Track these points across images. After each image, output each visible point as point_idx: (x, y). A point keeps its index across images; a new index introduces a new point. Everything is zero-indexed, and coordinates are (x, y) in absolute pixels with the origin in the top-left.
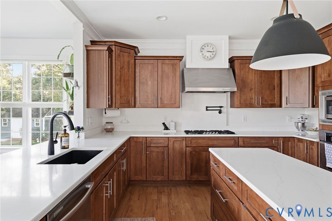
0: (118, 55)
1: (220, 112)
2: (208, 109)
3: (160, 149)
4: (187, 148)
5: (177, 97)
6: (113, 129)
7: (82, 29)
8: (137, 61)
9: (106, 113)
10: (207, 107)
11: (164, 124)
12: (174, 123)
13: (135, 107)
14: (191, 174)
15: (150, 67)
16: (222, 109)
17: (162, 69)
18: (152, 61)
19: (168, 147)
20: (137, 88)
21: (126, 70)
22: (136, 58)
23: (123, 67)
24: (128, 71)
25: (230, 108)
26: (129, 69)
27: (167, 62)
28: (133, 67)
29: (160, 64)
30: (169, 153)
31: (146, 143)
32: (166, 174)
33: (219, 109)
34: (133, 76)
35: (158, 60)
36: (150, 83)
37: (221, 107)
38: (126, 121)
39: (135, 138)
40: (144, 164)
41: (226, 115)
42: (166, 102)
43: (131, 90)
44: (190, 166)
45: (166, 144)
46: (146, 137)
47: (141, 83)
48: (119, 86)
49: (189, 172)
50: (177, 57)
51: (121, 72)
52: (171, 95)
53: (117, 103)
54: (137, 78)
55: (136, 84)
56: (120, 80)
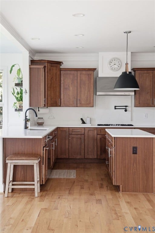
0: (49, 69)
1: (126, 111)
2: (116, 108)
3: (79, 136)
4: (98, 135)
5: (92, 99)
6: (43, 123)
7: (28, 55)
8: (62, 72)
9: (39, 111)
10: (115, 107)
11: (82, 119)
12: (90, 119)
13: (60, 106)
14: (101, 155)
15: (71, 77)
16: (127, 108)
17: (80, 77)
18: (73, 72)
19: (84, 134)
20: (62, 92)
21: (54, 80)
22: (61, 70)
23: (52, 77)
24: (56, 80)
25: (134, 107)
26: (56, 79)
27: (84, 72)
28: (59, 77)
29: (79, 74)
30: (85, 139)
31: (69, 131)
32: (83, 154)
33: (125, 108)
34: (59, 84)
35: (78, 71)
36: (71, 88)
37: (126, 106)
38: (52, 117)
39: (61, 128)
40: (67, 147)
41: (130, 112)
42: (83, 103)
43: (58, 94)
44: (100, 148)
45: (83, 133)
46: (69, 128)
47: (65, 88)
48: (50, 91)
49: (99, 153)
50: (91, 69)
51: (51, 81)
52: (87, 98)
53: (49, 103)
54: (62, 85)
55: (61, 89)
56: (51, 87)
